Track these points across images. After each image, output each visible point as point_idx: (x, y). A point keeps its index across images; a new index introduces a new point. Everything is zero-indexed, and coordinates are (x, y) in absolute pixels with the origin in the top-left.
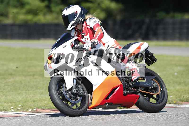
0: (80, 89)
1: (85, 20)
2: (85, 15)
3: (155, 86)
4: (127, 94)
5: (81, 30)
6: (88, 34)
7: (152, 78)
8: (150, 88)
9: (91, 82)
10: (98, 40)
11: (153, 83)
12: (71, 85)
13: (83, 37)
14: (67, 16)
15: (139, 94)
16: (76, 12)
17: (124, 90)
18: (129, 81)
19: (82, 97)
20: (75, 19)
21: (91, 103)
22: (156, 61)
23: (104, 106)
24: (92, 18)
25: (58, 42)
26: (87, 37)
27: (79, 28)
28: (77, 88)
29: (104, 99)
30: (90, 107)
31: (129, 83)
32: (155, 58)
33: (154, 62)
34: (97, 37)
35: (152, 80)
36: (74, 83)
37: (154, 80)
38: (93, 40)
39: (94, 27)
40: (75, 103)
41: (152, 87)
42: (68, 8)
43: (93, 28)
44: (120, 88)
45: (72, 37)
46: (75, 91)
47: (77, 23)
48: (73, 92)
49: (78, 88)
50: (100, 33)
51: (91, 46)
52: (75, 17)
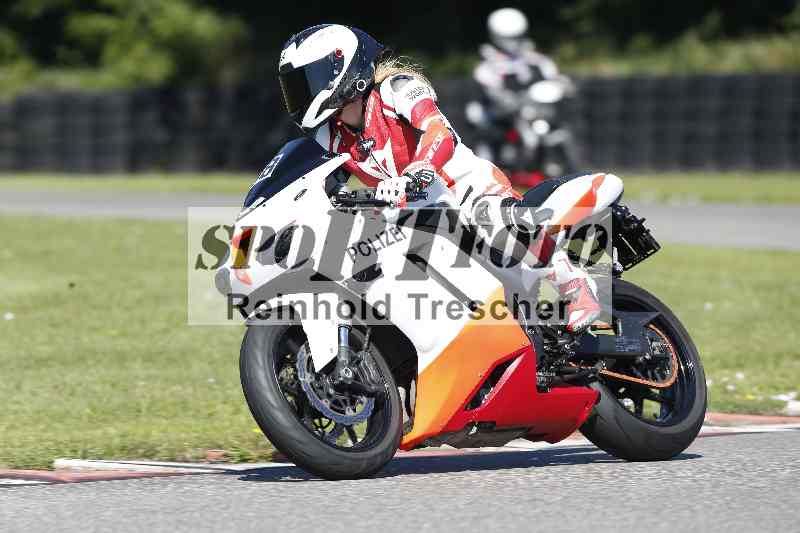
0: (366, 368)
1: (374, 87)
2: (372, 65)
3: (657, 352)
4: (552, 384)
5: (360, 129)
6: (389, 144)
7: (645, 321)
8: (641, 359)
9: (411, 338)
10: (432, 167)
11: (652, 341)
12: (331, 350)
13: (365, 155)
14: (302, 69)
15: (595, 386)
16: (339, 52)
17: (539, 369)
18: (556, 332)
19: (374, 399)
20: (337, 82)
21: (411, 425)
22: (656, 251)
23: (461, 436)
24: (405, 77)
25: (269, 175)
26: (385, 154)
27: (350, 117)
28: (354, 362)
29: (461, 408)
30: (407, 439)
31: (557, 342)
32: (651, 237)
33: (648, 255)
34: (430, 154)
35: (646, 326)
36: (342, 345)
37: (652, 326)
38: (413, 168)
39: (413, 112)
40: (348, 424)
41: (648, 357)
42: (306, 36)
43: (408, 116)
44: (523, 360)
45: (324, 157)
46: (346, 374)
47: (342, 99)
48: (341, 379)
49: (358, 362)
50: (440, 137)
51: (408, 190)
52: (336, 72)
